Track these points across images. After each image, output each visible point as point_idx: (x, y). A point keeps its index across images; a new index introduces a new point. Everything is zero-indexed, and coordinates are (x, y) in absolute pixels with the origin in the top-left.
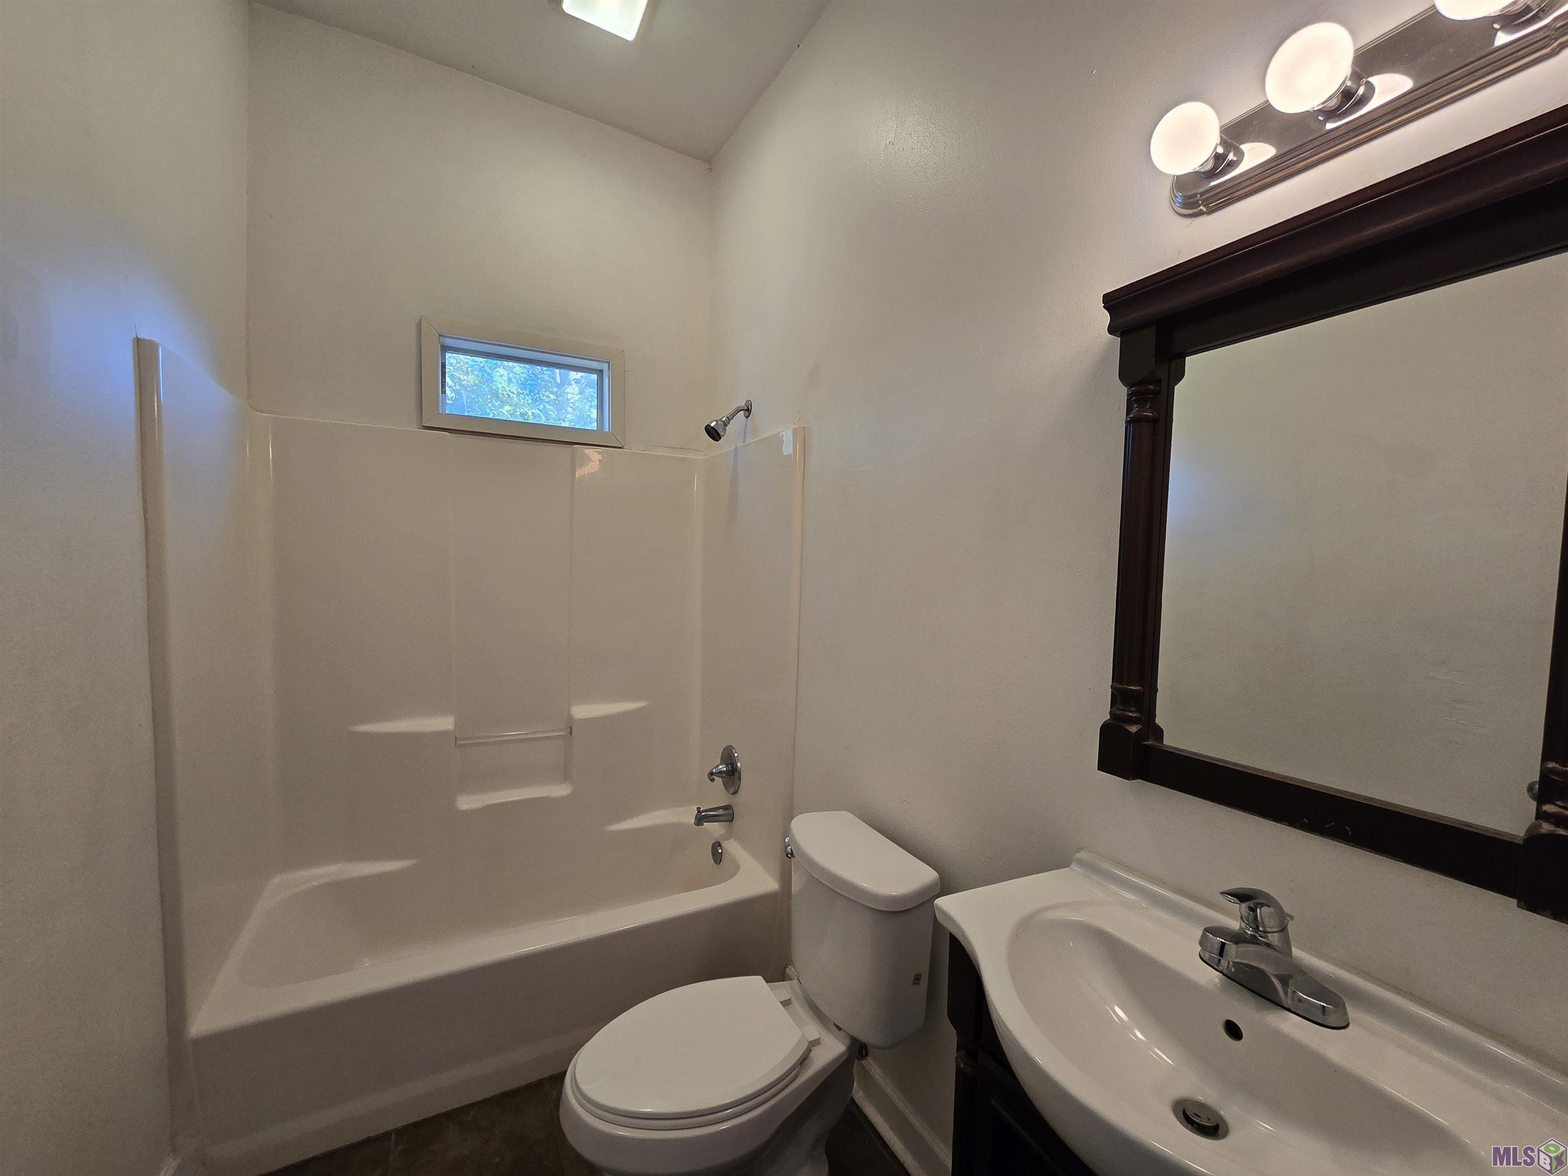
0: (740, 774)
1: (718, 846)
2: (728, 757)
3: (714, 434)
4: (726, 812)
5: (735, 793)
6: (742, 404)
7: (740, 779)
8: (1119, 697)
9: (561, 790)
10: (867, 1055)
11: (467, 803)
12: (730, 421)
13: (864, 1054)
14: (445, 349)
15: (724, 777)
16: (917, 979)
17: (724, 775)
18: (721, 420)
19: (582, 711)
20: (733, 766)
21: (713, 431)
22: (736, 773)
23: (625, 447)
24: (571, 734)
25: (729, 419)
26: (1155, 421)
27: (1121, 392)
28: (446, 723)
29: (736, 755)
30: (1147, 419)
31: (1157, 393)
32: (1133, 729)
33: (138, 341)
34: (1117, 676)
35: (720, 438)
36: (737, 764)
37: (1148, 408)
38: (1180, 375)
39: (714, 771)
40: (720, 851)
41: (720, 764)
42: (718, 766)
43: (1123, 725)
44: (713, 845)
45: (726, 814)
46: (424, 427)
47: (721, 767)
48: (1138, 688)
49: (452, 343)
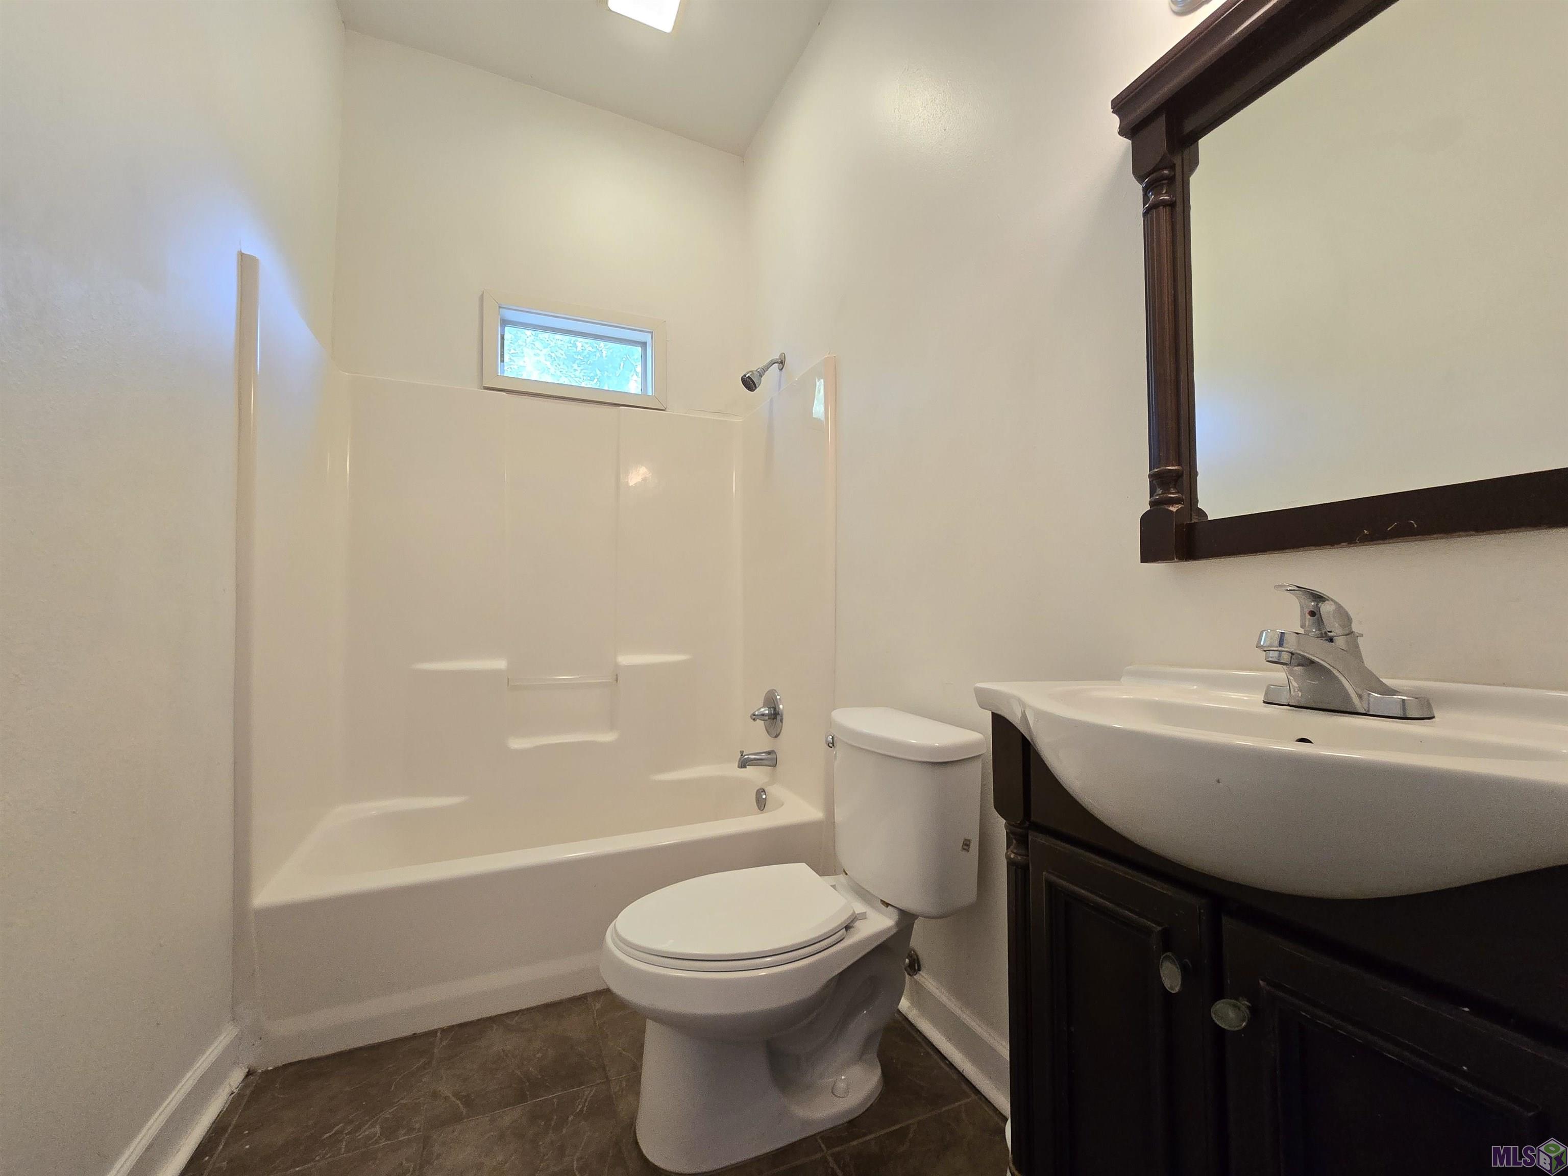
0: (782, 716)
1: (762, 792)
2: (771, 701)
3: (749, 384)
4: (769, 756)
5: (777, 736)
6: (776, 356)
7: (781, 721)
8: (1159, 480)
9: (608, 737)
10: (919, 969)
11: (517, 744)
12: (765, 372)
13: (916, 968)
14: (505, 323)
15: (766, 720)
16: (966, 845)
17: (767, 718)
18: (757, 370)
19: (625, 660)
20: (775, 709)
21: (749, 380)
22: (779, 718)
23: (667, 410)
24: (617, 681)
25: (765, 369)
26: (1171, 205)
27: (1137, 188)
28: (500, 664)
29: (778, 697)
30: (1164, 204)
31: (1171, 179)
32: (1174, 509)
33: (242, 256)
34: (1154, 461)
35: (756, 388)
36: (779, 707)
37: (1164, 194)
38: (1194, 163)
39: (757, 713)
40: (764, 797)
41: (762, 708)
42: (760, 709)
43: (1166, 507)
44: (758, 790)
45: (770, 760)
46: (484, 387)
47: (762, 710)
48: (1176, 468)
49: (510, 315)
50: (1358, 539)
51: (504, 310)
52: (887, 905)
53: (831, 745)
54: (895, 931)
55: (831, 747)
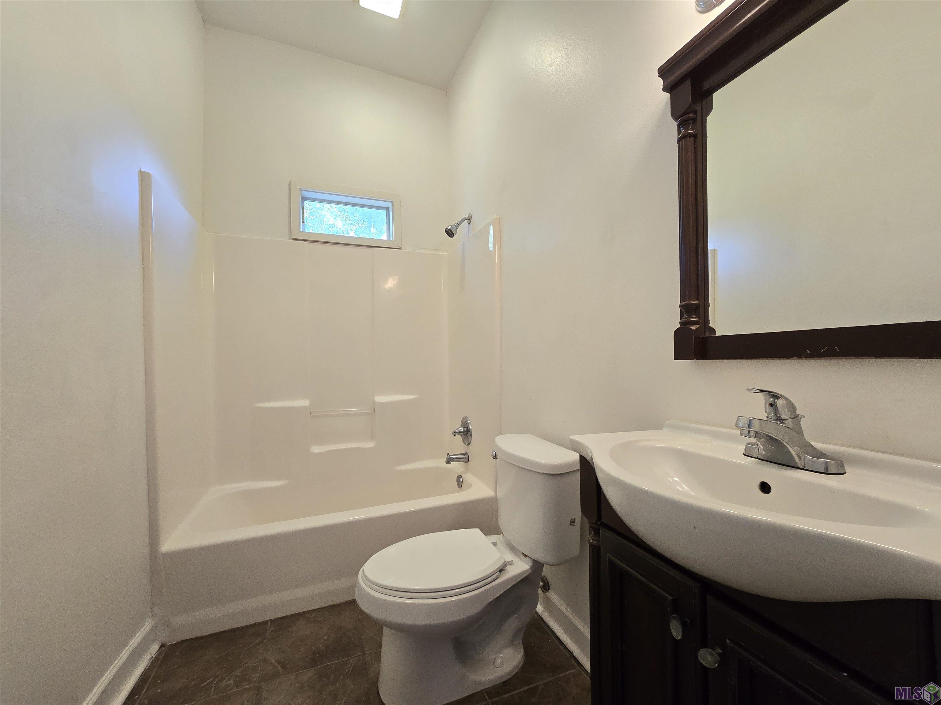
0: (471, 433)
1: (460, 477)
2: (465, 424)
3: (450, 233)
4: (464, 456)
5: (468, 445)
6: (467, 216)
7: (471, 435)
8: (686, 309)
9: (370, 445)
10: (549, 589)
11: (316, 449)
12: (459, 226)
13: (547, 588)
14: (304, 199)
15: (462, 435)
16: (573, 522)
17: (462, 434)
18: (454, 225)
19: (379, 399)
20: (467, 428)
21: (450, 231)
22: (469, 434)
23: (402, 248)
24: (374, 412)
25: (459, 225)
26: (695, 136)
27: (674, 124)
28: (305, 403)
29: (469, 421)
30: (690, 135)
31: (694, 120)
32: (694, 328)
33: (141, 173)
34: (683, 297)
35: (454, 236)
36: (470, 427)
37: (691, 129)
38: (710, 108)
39: (456, 431)
40: (461, 480)
41: (460, 428)
42: (459, 428)
43: (689, 326)
44: (458, 476)
45: (465, 458)
46: (292, 238)
47: (460, 429)
48: (696, 302)
49: (307, 194)
50: (803, 355)
51: (304, 191)
52: (526, 556)
53: (495, 458)
54: (530, 572)
55: (495, 459)
